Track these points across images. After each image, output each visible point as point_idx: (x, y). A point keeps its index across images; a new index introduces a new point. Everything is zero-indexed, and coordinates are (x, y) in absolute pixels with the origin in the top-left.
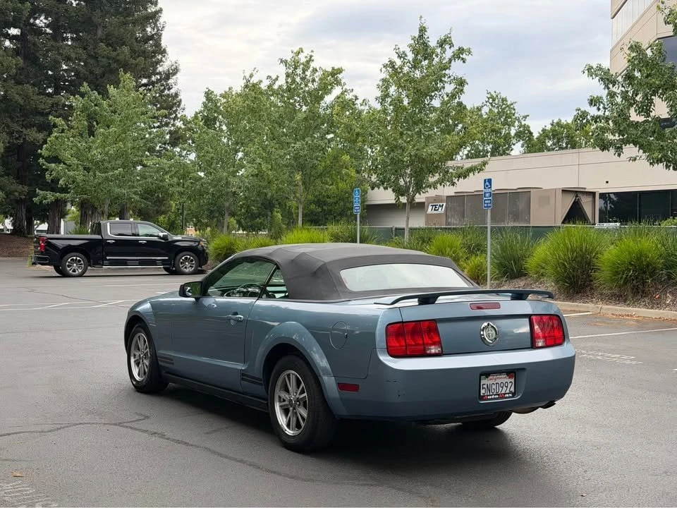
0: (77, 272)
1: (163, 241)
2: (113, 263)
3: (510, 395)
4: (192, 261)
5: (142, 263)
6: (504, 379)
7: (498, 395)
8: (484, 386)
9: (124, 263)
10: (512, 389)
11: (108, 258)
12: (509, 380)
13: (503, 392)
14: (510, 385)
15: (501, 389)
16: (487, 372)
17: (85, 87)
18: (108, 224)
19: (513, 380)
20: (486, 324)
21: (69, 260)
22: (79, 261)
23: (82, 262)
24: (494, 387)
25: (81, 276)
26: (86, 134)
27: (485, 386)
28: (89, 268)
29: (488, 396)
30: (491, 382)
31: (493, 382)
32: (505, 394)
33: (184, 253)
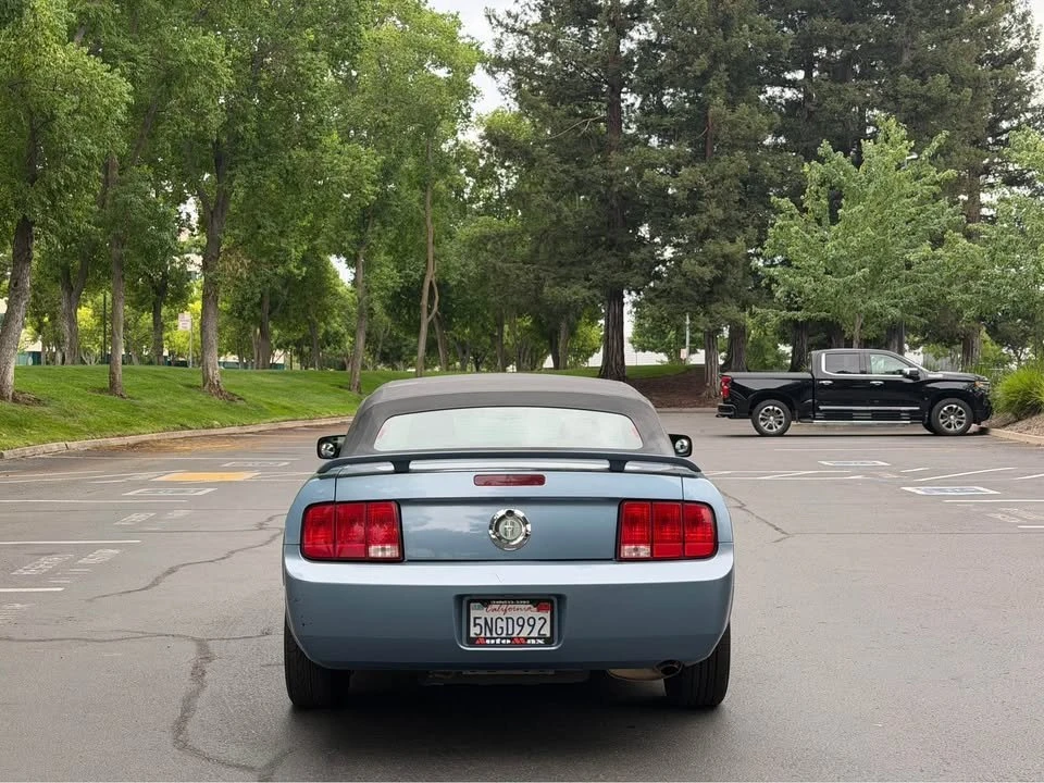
0: (775, 430)
1: (910, 381)
2: (830, 415)
3: (541, 642)
4: (961, 413)
5: (876, 416)
6: (526, 611)
7: (512, 639)
8: (478, 621)
9: (848, 416)
10: (546, 631)
11: (821, 408)
12: (537, 615)
13: (524, 634)
14: (539, 624)
15: (517, 629)
16: (486, 598)
17: (825, 147)
18: (824, 356)
19: (547, 615)
20: (502, 512)
21: (763, 411)
22: (778, 412)
23: (782, 414)
24: (500, 623)
25: (781, 434)
26: (826, 220)
27: (482, 622)
28: (793, 423)
29: (485, 639)
30: (495, 615)
31: (501, 614)
32: (526, 639)
33: (948, 400)
